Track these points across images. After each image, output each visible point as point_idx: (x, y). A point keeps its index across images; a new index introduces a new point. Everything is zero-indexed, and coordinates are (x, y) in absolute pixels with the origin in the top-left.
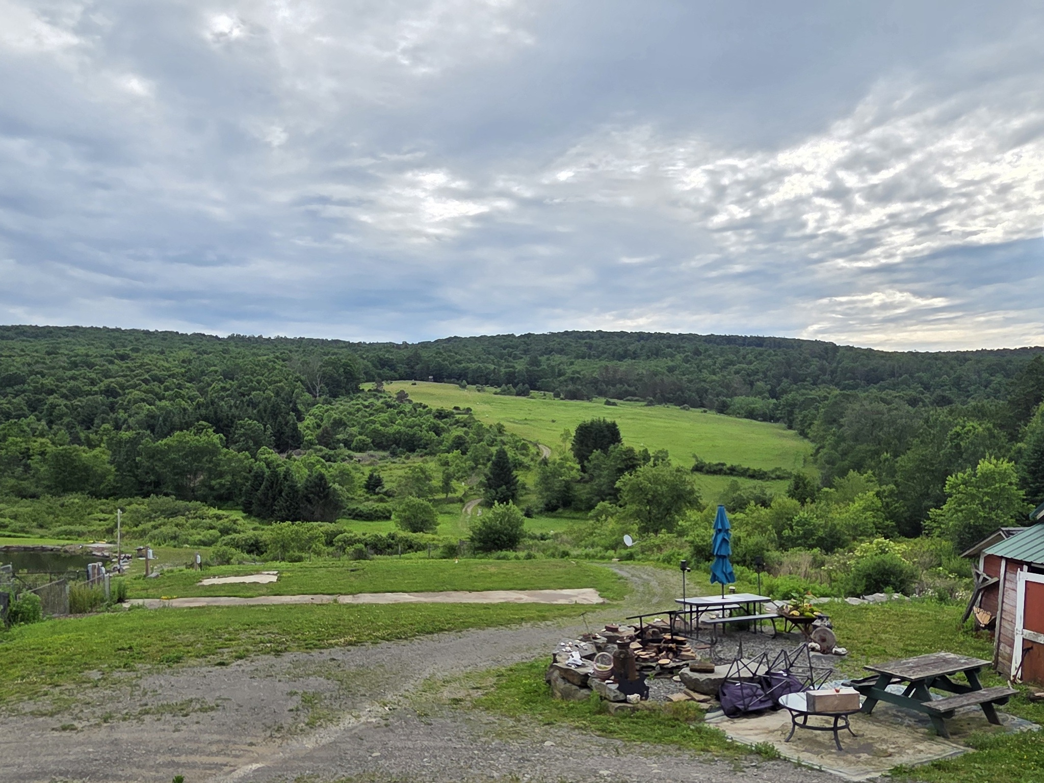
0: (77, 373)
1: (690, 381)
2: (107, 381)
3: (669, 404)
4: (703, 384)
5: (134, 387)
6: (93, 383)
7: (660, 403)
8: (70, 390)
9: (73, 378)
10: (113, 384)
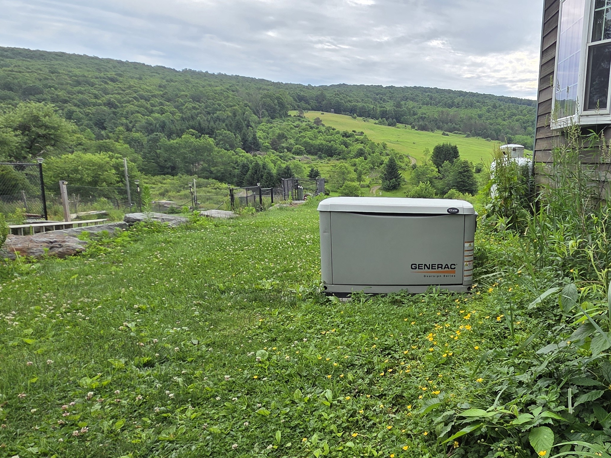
0: (82, 89)
1: (491, 124)
2: (108, 97)
3: (479, 137)
4: (498, 126)
5: (129, 102)
6: (96, 97)
7: (473, 136)
8: (80, 101)
9: (80, 92)
10: (112, 99)
